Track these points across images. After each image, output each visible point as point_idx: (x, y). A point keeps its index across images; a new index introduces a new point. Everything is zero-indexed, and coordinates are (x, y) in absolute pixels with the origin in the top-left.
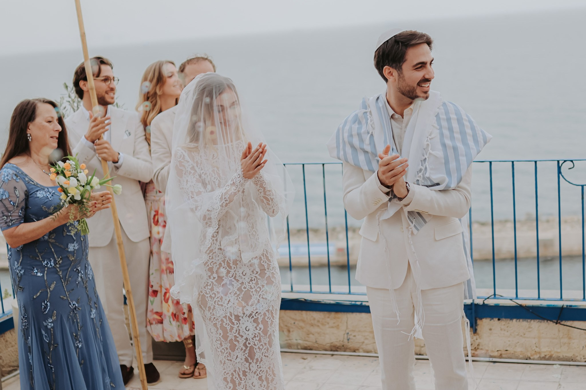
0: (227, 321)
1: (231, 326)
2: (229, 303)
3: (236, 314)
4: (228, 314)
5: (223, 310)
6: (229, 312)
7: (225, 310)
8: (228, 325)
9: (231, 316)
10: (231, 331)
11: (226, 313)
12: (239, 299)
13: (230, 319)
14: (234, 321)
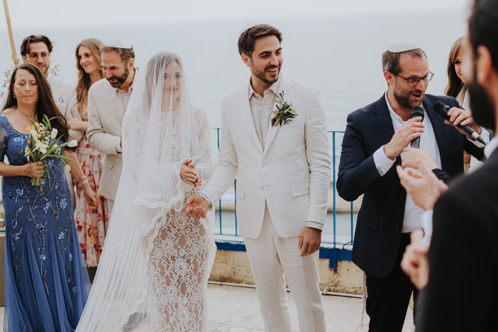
0: (164, 260)
1: (167, 264)
2: (167, 245)
3: (172, 255)
4: (166, 255)
5: (161, 251)
6: (166, 253)
7: (163, 252)
8: (166, 264)
9: (168, 257)
10: (167, 269)
11: (164, 254)
12: (175, 242)
13: (167, 259)
14: (170, 260)
